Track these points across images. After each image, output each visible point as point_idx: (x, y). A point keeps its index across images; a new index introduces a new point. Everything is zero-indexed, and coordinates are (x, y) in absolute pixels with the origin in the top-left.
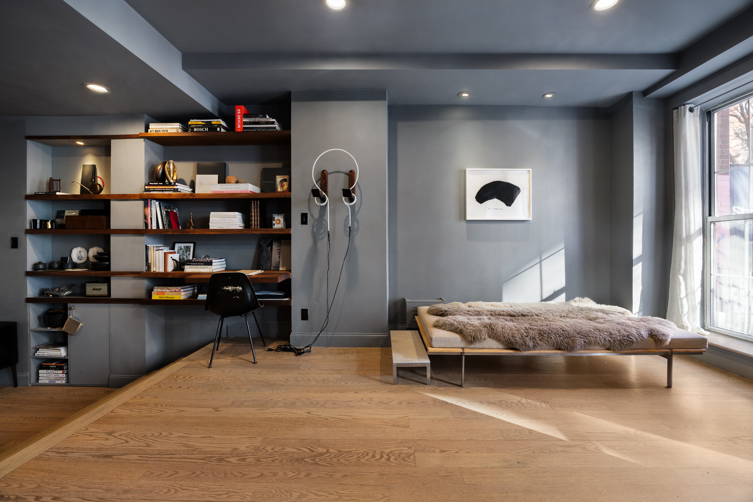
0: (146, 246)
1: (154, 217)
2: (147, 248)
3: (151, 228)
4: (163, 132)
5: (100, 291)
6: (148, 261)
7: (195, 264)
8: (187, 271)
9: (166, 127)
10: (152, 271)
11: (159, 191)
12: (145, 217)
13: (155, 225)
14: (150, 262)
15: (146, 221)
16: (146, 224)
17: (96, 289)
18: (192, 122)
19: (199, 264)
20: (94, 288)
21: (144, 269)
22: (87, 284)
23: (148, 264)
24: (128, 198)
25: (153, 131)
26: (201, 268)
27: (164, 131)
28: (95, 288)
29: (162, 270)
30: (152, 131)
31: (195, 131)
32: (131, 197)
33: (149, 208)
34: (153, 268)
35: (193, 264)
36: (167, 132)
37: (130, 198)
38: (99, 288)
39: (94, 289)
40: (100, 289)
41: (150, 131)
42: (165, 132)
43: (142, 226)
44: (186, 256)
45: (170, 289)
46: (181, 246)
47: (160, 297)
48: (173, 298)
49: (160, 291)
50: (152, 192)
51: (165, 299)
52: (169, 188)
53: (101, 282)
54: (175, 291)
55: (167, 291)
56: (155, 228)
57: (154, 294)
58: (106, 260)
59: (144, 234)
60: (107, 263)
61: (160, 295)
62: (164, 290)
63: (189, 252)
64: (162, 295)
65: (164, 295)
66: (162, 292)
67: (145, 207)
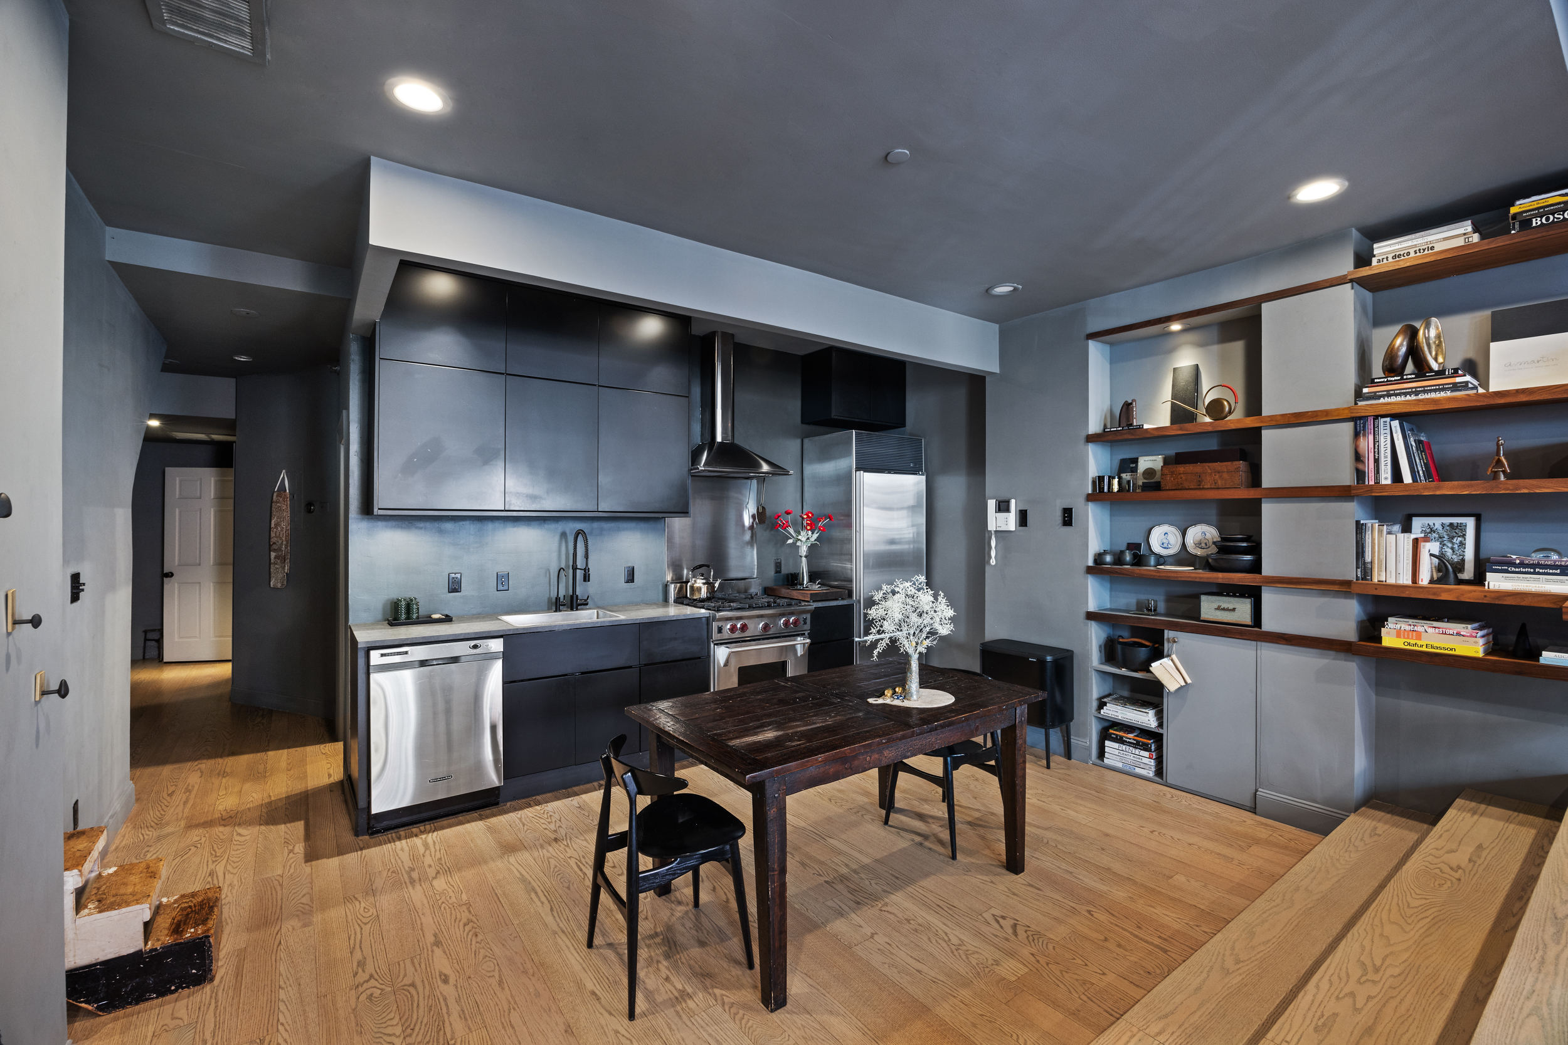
0: (1358, 522)
1: (1386, 457)
2: (1360, 528)
3: (1377, 482)
4: (1418, 254)
5: (1232, 613)
6: (1363, 556)
7: (1524, 570)
8: (1497, 588)
9: (1426, 241)
10: (1375, 580)
11: (1405, 394)
12: (1358, 457)
13: (1389, 475)
14: (1368, 559)
15: (1360, 466)
16: (1360, 475)
17: (1224, 609)
18: (1520, 206)
19: (1541, 571)
20: (1219, 607)
21: (1350, 572)
22: (1203, 598)
23: (1365, 563)
24: (1311, 420)
25: (1387, 258)
26: (1548, 581)
27: (1422, 251)
28: (1222, 607)
29: (1406, 579)
30: (1385, 260)
31: (1534, 225)
32: (1316, 416)
33: (1371, 437)
34: (1379, 575)
35: (1517, 570)
36: (1430, 251)
37: (1315, 419)
38: (1231, 607)
39: (1219, 608)
40: (1234, 610)
41: (1379, 261)
42: (1426, 252)
43: (1345, 477)
44: (1452, 549)
45: (1439, 628)
46: (1431, 524)
47: (1406, 644)
48: (1451, 649)
49: (1408, 628)
50: (1382, 400)
51: (1424, 649)
52: (1439, 385)
53: (1234, 596)
54: (1458, 634)
55: (1430, 630)
56: (1389, 482)
57: (1388, 633)
58: (1245, 551)
59: (1353, 496)
60: (1248, 557)
61: (1408, 638)
62: (1419, 629)
63: (1459, 539)
64: (1412, 639)
65: (1420, 639)
66: (1414, 633)
67: (1357, 435)
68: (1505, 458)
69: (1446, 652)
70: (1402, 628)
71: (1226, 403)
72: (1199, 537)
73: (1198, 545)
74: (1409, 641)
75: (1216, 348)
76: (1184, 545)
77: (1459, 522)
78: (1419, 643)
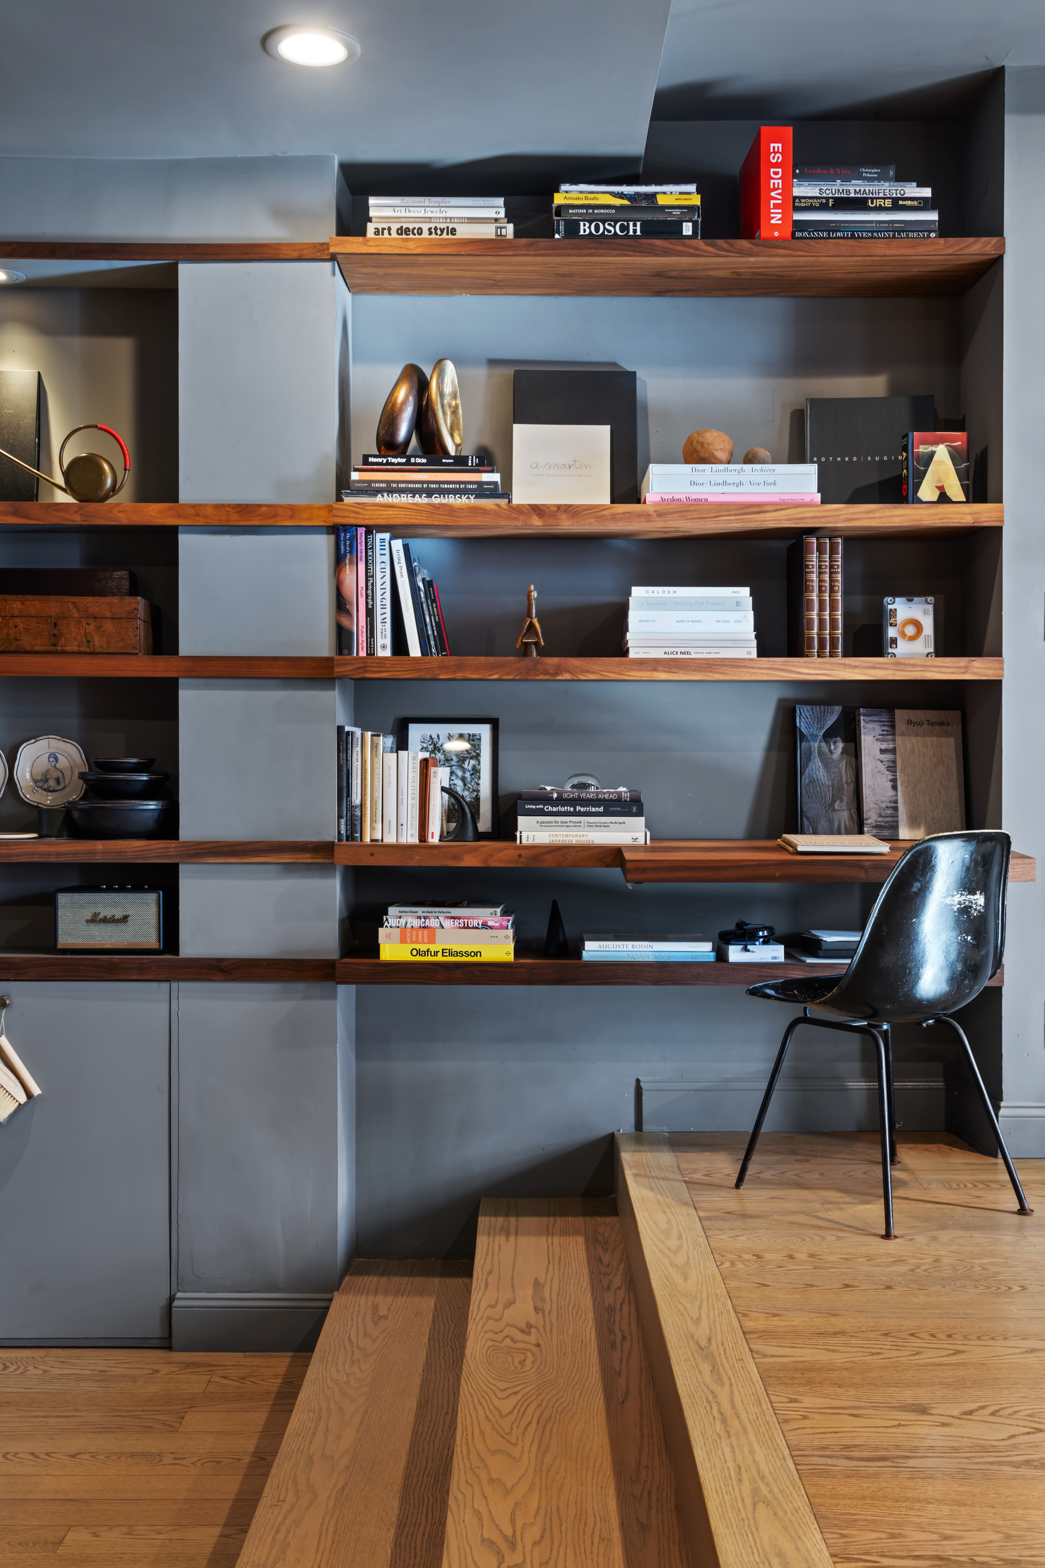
0: (340, 729)
1: (383, 607)
2: (344, 740)
3: (371, 652)
4: (434, 236)
5: (122, 926)
6: (349, 795)
7: (562, 809)
8: (531, 842)
9: (444, 215)
10: (367, 839)
11: (414, 492)
12: (341, 604)
13: (388, 641)
14: (356, 800)
15: (345, 621)
17: (105, 920)
18: (568, 195)
19: (582, 809)
20: (96, 915)
21: (329, 829)
22: (63, 899)
23: (351, 808)
24: (265, 523)
25: (389, 229)
26: (590, 825)
27: (439, 232)
28: (101, 916)
29: (411, 837)
30: (386, 232)
31: (582, 233)
32: (275, 516)
33: (362, 567)
34: (372, 828)
35: (555, 809)
36: (450, 236)
37: (271, 522)
38: (119, 914)
39: (95, 920)
40: (124, 919)
41: (377, 232)
42: (445, 236)
43: (322, 645)
44: (463, 779)
45: (459, 918)
46: (435, 736)
47: (414, 952)
48: (476, 954)
49: (416, 923)
50: (379, 499)
51: (440, 958)
52: (460, 483)
53: (123, 889)
54: (485, 926)
55: (447, 924)
56: (387, 653)
57: (389, 936)
58: (146, 793)
59: (334, 679)
60: (152, 805)
61: (417, 942)
62: (433, 923)
63: (473, 762)
64: (423, 942)
65: (432, 941)
66: (426, 931)
67: (339, 561)
68: (539, 621)
69: (470, 959)
70: (409, 925)
71: (106, 467)
72: (44, 763)
73: (42, 782)
74: (417, 946)
75: (77, 342)
76: (11, 782)
77: (471, 733)
78: (433, 948)
